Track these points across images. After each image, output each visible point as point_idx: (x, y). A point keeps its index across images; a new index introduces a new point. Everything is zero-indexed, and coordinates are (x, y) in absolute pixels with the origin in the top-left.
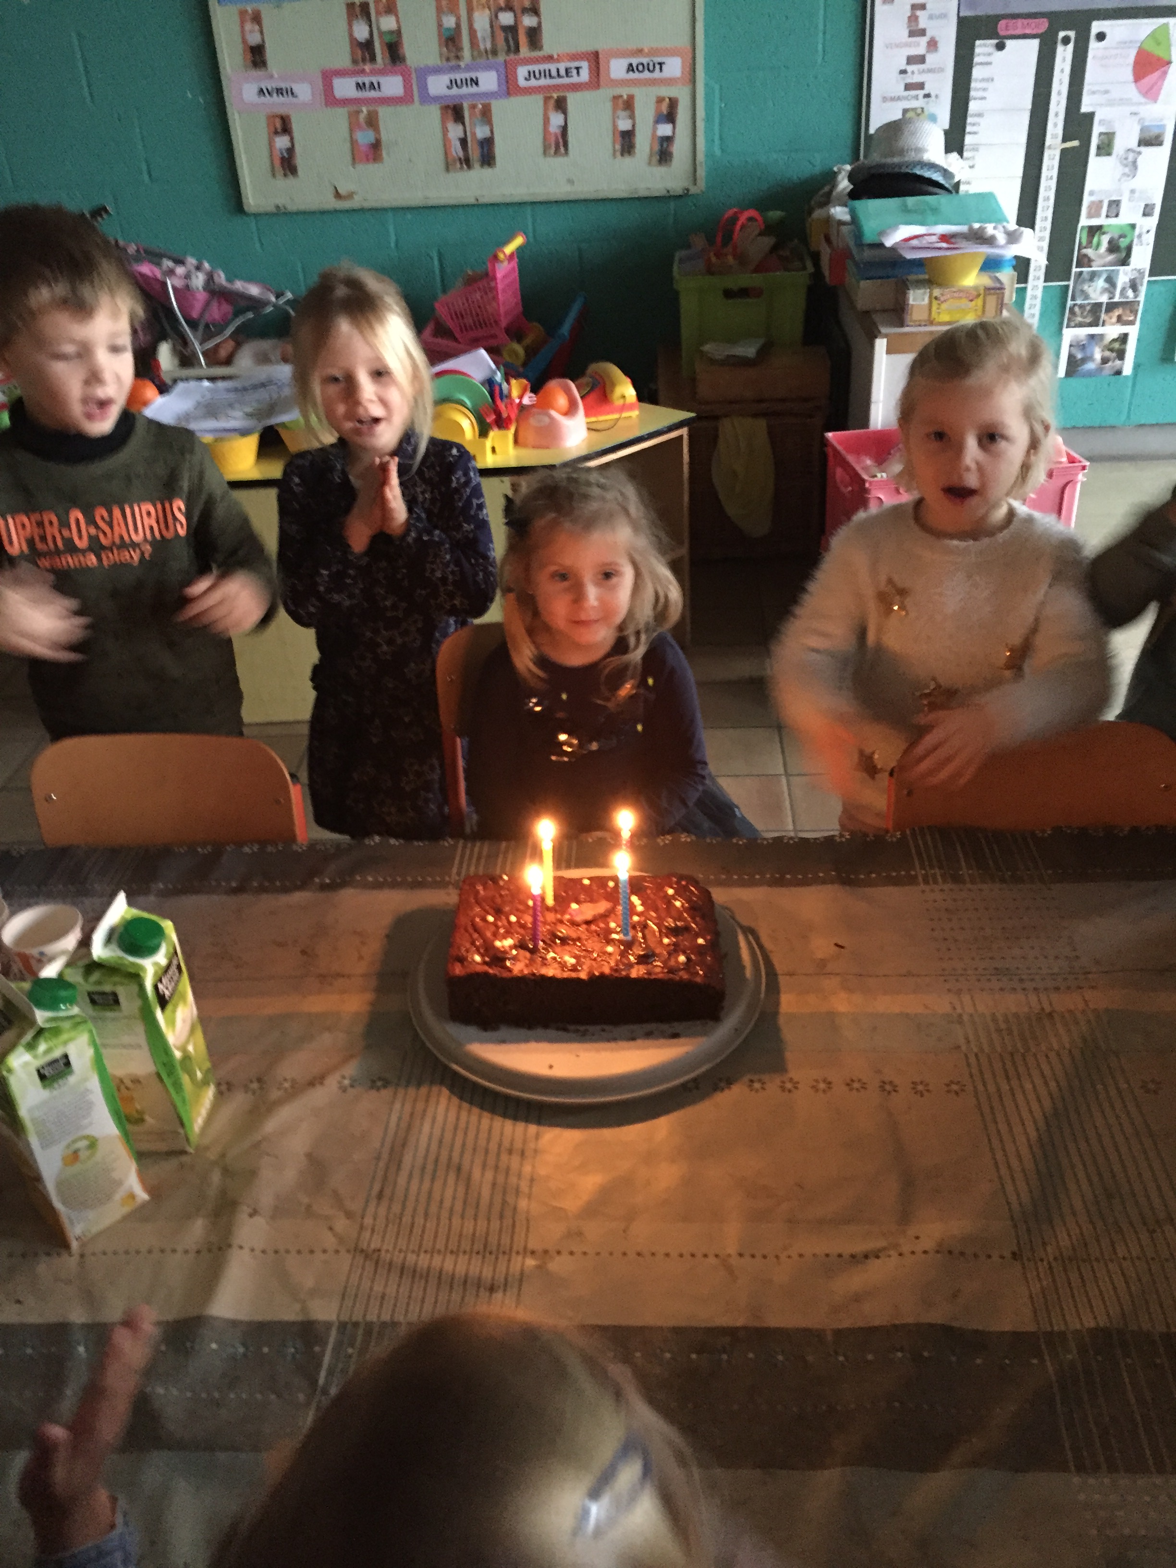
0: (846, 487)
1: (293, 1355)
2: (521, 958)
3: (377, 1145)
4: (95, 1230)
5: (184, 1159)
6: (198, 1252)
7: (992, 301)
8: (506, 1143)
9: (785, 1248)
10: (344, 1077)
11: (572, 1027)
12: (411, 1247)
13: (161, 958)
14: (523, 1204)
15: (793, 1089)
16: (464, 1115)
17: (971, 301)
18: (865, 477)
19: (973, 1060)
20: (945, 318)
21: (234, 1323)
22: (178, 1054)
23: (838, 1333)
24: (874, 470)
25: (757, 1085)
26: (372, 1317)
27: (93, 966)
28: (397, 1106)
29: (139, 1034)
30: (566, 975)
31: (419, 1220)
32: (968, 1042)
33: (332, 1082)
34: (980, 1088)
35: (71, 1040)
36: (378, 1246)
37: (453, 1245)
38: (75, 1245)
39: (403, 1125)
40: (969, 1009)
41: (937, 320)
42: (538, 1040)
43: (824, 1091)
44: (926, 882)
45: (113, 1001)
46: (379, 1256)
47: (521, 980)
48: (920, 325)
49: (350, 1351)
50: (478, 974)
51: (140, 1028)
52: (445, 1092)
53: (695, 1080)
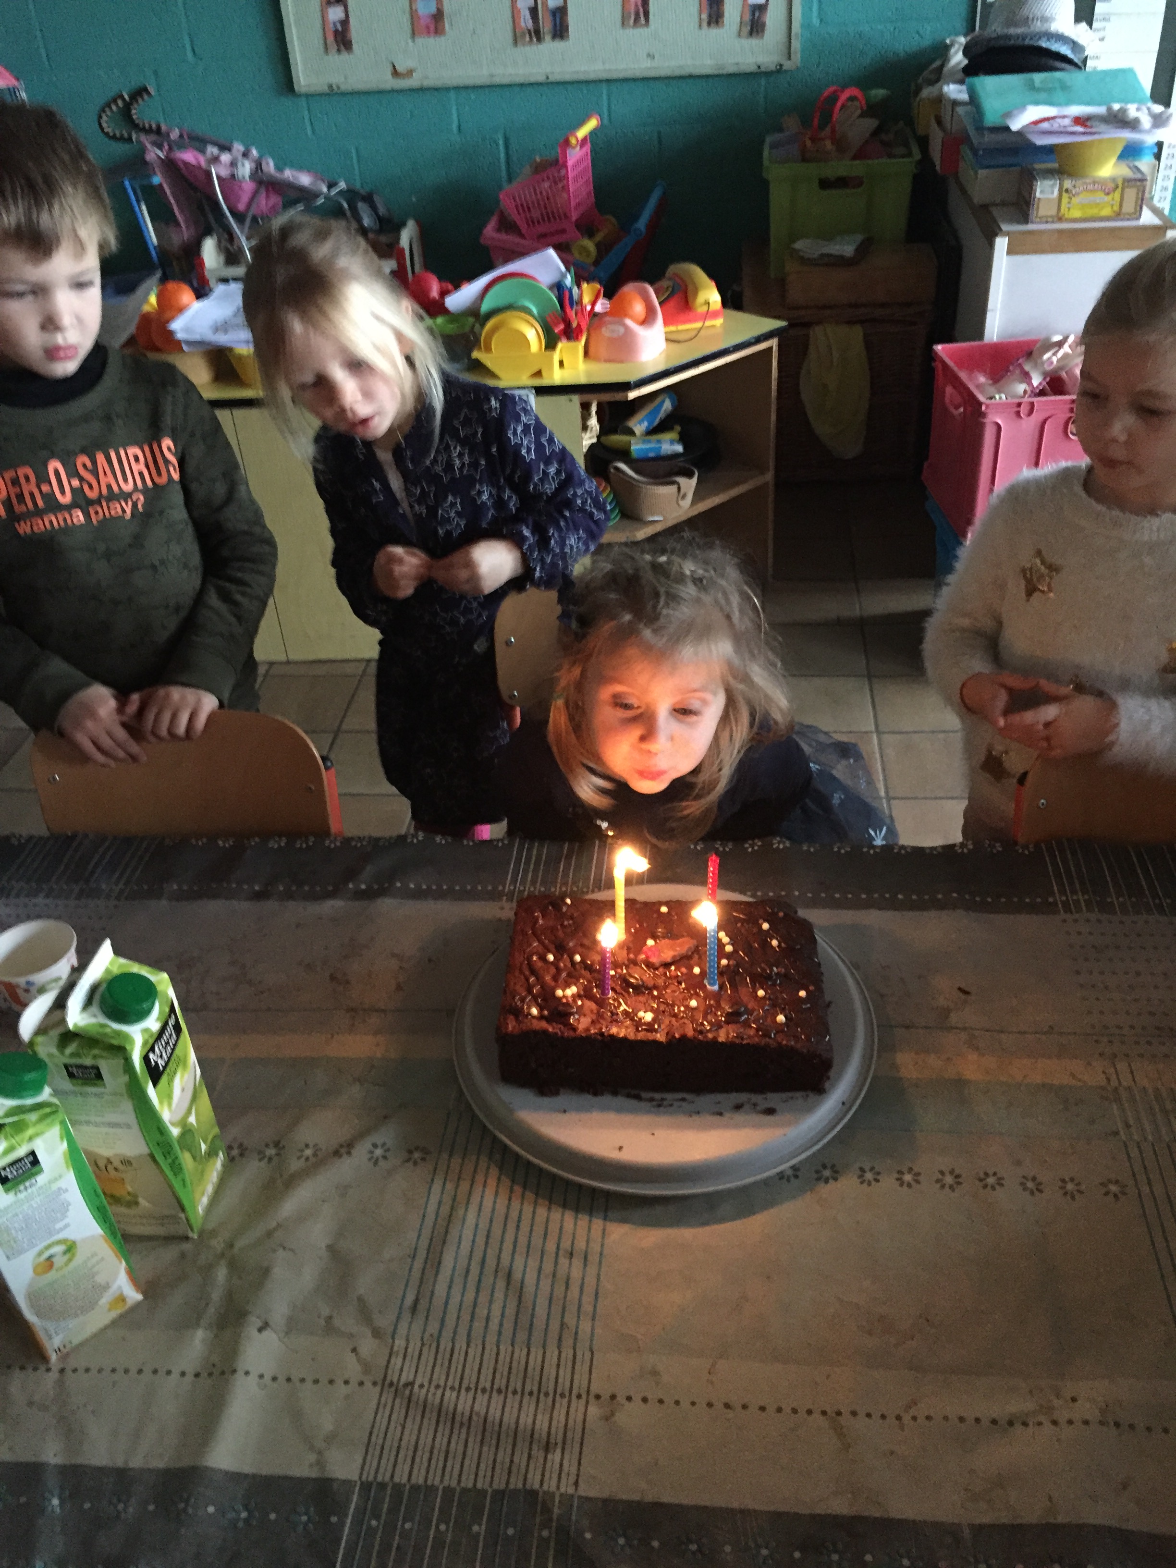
0: (957, 408)
1: (306, 1524)
2: (586, 1010)
3: (412, 1235)
4: (76, 1341)
5: (186, 1246)
6: (197, 1375)
7: (1131, 194)
8: (566, 1244)
9: (908, 1407)
10: (375, 1146)
11: (644, 1095)
12: (449, 1384)
13: (153, 1023)
14: (585, 1326)
15: (913, 1183)
16: (516, 1204)
17: (1108, 194)
18: (981, 398)
19: (1135, 1153)
20: (1076, 213)
21: (235, 1477)
22: (175, 1132)
23: (978, 1530)
24: (991, 390)
25: (869, 1176)
26: (401, 1477)
27: (68, 1037)
28: (437, 1187)
29: (126, 1111)
30: (641, 1036)
31: (461, 1344)
32: (1128, 1126)
33: (361, 1151)
34: (1146, 1189)
35: (37, 1135)
36: (411, 1378)
37: (500, 1382)
38: (53, 1357)
39: (445, 1210)
40: (1126, 1081)
41: (1066, 216)
42: (604, 1108)
43: (951, 1187)
44: (1067, 909)
45: (94, 1076)
46: (411, 1391)
47: (587, 1041)
48: (1047, 222)
49: (374, 1523)
50: (536, 1032)
51: (127, 1106)
52: (494, 1172)
53: (794, 1168)
